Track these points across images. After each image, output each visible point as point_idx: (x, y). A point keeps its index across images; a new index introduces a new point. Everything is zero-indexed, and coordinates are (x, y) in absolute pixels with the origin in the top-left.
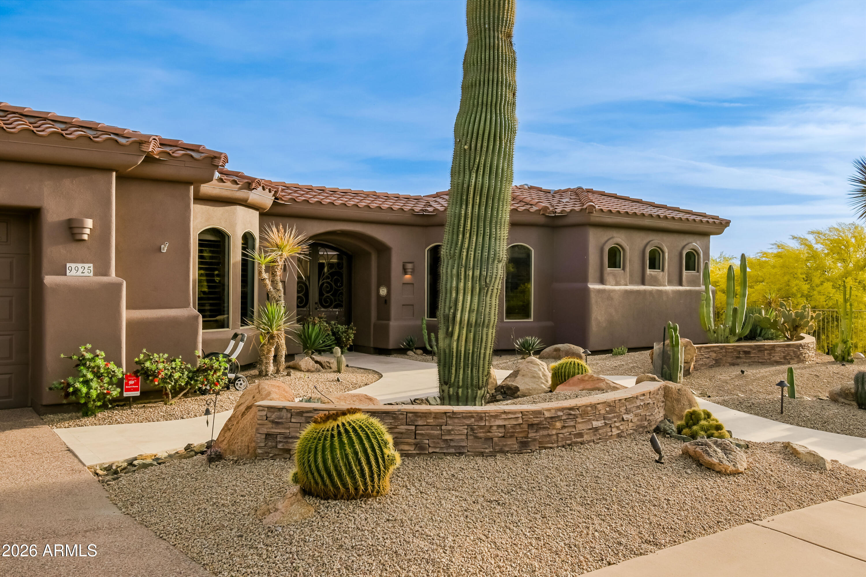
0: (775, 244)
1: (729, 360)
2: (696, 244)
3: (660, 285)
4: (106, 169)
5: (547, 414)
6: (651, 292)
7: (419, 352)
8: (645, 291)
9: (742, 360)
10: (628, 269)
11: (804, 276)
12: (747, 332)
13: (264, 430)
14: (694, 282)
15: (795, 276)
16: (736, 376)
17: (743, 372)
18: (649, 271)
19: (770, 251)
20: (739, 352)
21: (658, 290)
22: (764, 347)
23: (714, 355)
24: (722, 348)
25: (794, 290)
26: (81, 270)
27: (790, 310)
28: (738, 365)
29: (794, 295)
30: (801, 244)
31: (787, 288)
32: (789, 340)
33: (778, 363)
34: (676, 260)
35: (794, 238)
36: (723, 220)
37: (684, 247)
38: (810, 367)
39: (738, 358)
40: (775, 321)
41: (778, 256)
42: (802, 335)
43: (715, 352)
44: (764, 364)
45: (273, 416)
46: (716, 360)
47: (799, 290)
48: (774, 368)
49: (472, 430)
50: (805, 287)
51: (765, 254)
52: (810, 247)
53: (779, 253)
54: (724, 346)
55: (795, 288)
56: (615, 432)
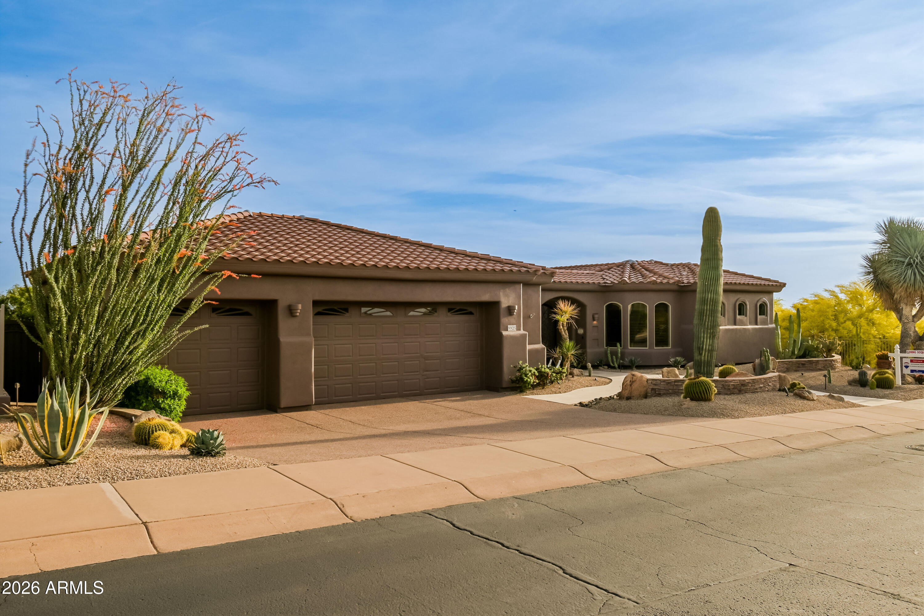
0: (813, 294)
1: (794, 368)
2: (765, 299)
3: (745, 325)
4: (517, 283)
5: (747, 381)
6: (740, 330)
7: (606, 367)
8: (736, 329)
9: (801, 369)
10: (726, 316)
11: (833, 317)
12: (802, 353)
13: (651, 387)
14: (765, 322)
15: (828, 317)
16: (799, 376)
17: (802, 374)
18: (738, 317)
19: (810, 299)
20: (799, 364)
21: (744, 329)
22: (812, 362)
23: (786, 366)
24: (790, 362)
25: (827, 326)
26: (512, 329)
27: (826, 340)
28: (799, 371)
29: (827, 330)
30: (831, 295)
31: (823, 325)
32: (825, 357)
33: (820, 370)
34: (753, 309)
35: (826, 290)
36: (781, 283)
37: (758, 301)
38: (838, 372)
39: (799, 367)
40: (817, 346)
41: (816, 303)
42: (833, 355)
43: (786, 364)
44: (813, 370)
45: (654, 382)
46: (787, 368)
47: (830, 326)
48: (818, 373)
49: (724, 386)
50: (834, 324)
51: (806, 300)
52: (837, 297)
53: (816, 300)
55: (828, 325)
56: (767, 389)
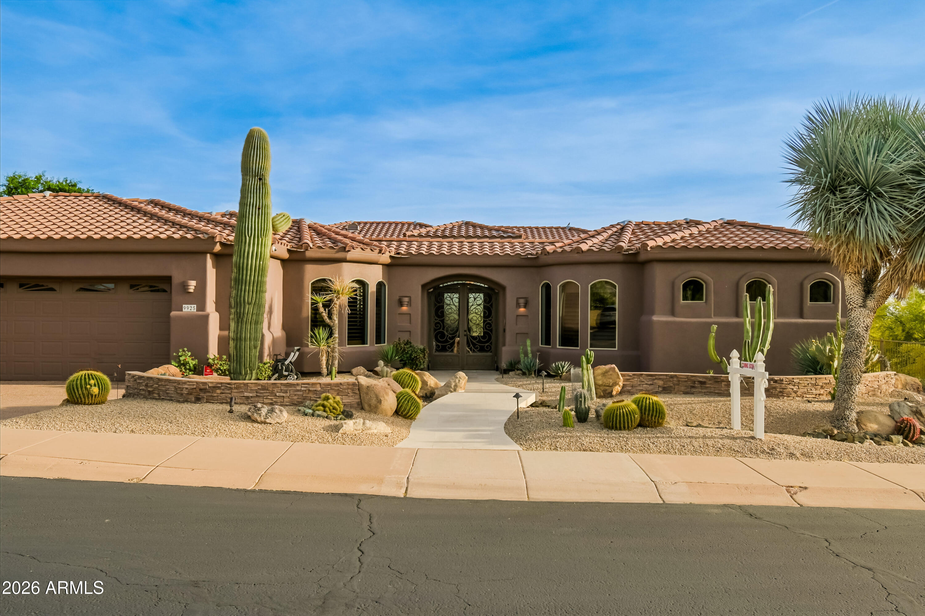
1: (683, 388)
2: (830, 273)
9: (697, 390)
14: (828, 314)
20: (694, 382)
22: (720, 379)
23: (660, 383)
24: (672, 377)
26: (190, 308)
28: (693, 394)
37: (806, 277)
39: (693, 387)
46: (663, 388)
54: (676, 375)
